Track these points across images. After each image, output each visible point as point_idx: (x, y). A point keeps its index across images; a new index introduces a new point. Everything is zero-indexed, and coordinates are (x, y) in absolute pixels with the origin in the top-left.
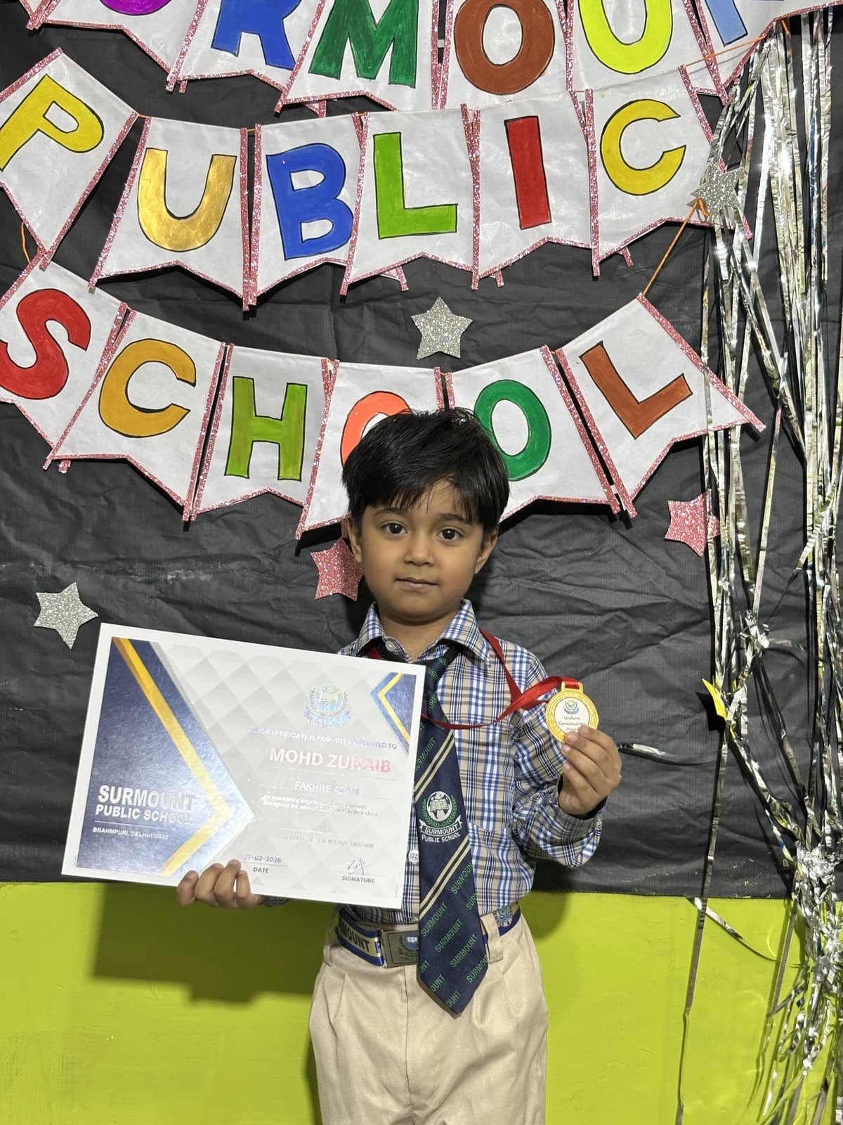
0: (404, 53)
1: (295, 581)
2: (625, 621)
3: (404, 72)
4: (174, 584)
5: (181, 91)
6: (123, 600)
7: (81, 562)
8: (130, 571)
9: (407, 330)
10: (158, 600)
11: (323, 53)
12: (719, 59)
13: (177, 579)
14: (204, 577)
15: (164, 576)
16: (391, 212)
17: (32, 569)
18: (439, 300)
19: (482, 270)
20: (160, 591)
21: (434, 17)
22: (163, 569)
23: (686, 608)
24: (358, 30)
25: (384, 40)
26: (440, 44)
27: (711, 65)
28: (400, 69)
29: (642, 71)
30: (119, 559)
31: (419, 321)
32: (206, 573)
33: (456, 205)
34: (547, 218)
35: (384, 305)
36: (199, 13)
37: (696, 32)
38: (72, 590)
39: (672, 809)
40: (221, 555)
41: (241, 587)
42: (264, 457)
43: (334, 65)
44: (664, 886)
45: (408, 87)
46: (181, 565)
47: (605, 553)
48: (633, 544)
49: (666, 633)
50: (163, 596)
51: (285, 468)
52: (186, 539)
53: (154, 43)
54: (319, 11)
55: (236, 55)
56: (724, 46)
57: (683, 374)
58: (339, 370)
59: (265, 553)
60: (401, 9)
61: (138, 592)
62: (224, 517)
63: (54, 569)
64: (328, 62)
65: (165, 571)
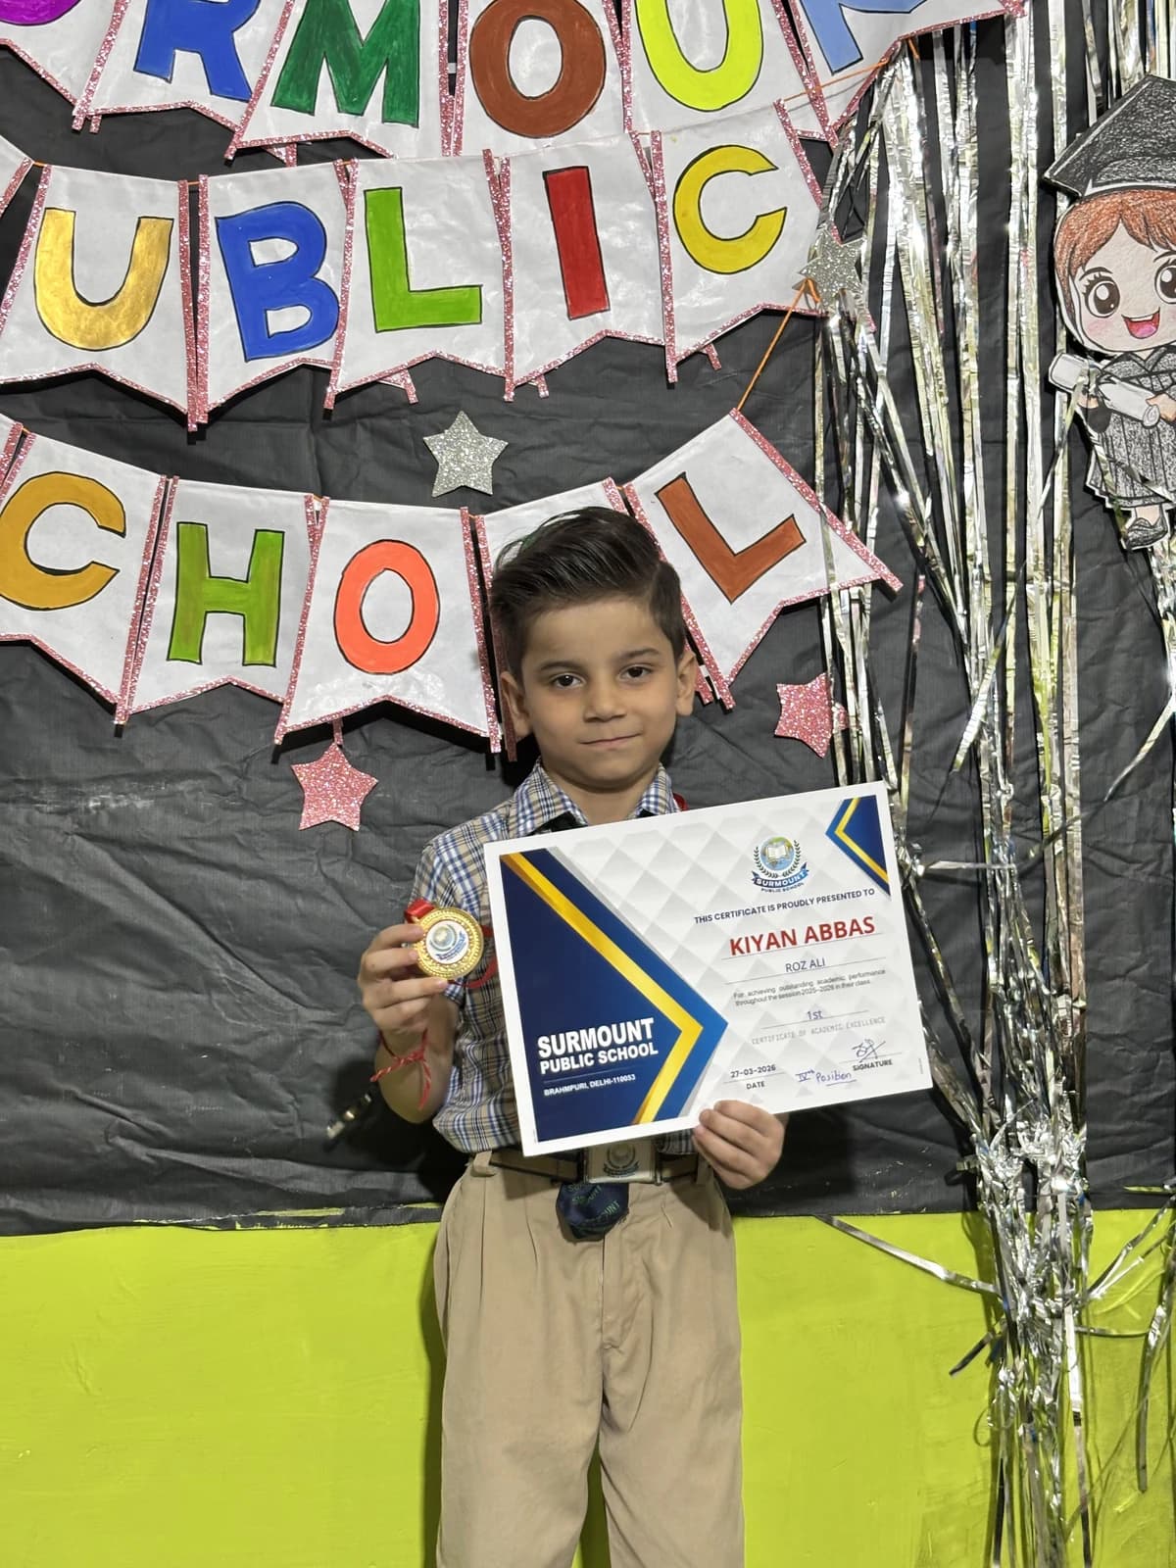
0: (402, 80)
1: (270, 805)
3: (403, 106)
4: (98, 813)
5: (94, 128)
6: (27, 839)
8: (36, 798)
9: (417, 457)
10: (76, 837)
11: (291, 79)
12: (826, 92)
13: (103, 807)
14: (140, 804)
15: (83, 804)
16: (391, 295)
18: (462, 416)
19: (519, 376)
20: (79, 824)
21: (441, 31)
22: (83, 794)
24: (338, 49)
25: (373, 65)
26: (451, 68)
27: (816, 100)
28: (396, 104)
29: (723, 107)
30: (18, 781)
31: (436, 443)
32: (144, 798)
33: (480, 286)
34: (605, 305)
35: (385, 423)
36: (115, 24)
37: (794, 57)
40: (164, 771)
41: (196, 816)
42: (223, 635)
43: (305, 96)
45: (409, 126)
46: (109, 788)
47: (694, 757)
48: (734, 744)
50: (82, 831)
51: (253, 649)
52: (115, 751)
53: (52, 63)
54: (283, 23)
55: (170, 82)
56: (833, 73)
57: (792, 516)
58: (330, 512)
59: (226, 767)
60: (396, 20)
61: (48, 827)
62: (168, 719)
64: (296, 92)
65: (85, 796)
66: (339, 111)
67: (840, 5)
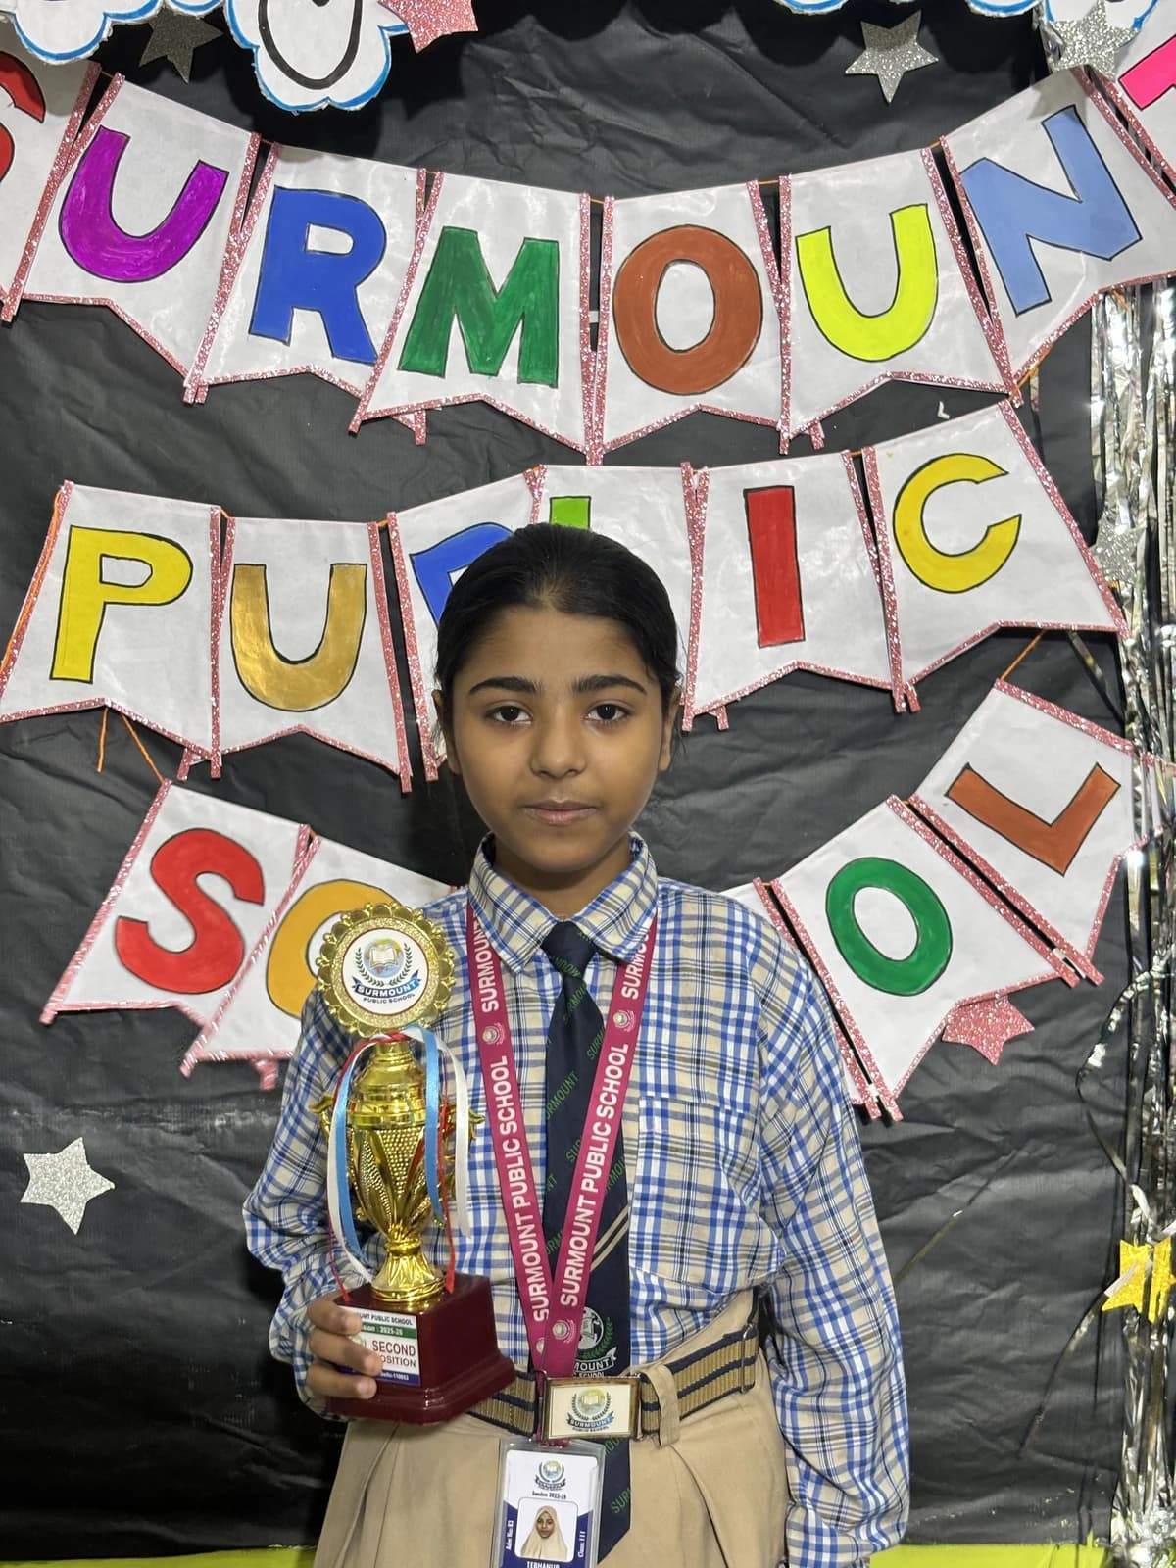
0: (539, 336)
2: (887, 1162)
3: (541, 365)
4: (224, 1132)
5: (202, 401)
6: (151, 1161)
7: (85, 1107)
8: (160, 1117)
10: (202, 1157)
11: (418, 342)
12: (1008, 337)
13: (229, 1126)
14: (268, 1122)
15: (209, 1123)
17: (14, 1119)
20: (205, 1144)
21: (583, 282)
22: (207, 1112)
23: (976, 1140)
24: (470, 302)
25: (508, 317)
26: (593, 316)
27: (997, 346)
28: (533, 362)
29: (892, 356)
30: (144, 1100)
32: (270, 1115)
38: (77, 1149)
39: (959, 1427)
43: (435, 357)
44: (948, 1533)
45: (547, 387)
46: (235, 1105)
49: (945, 1177)
50: (208, 1150)
53: (156, 325)
54: (410, 277)
55: (287, 344)
56: (1017, 315)
60: (533, 270)
61: (173, 1148)
63: (46, 1118)
64: (424, 354)
65: (211, 1115)
66: (472, 372)
67: (1028, 236)
